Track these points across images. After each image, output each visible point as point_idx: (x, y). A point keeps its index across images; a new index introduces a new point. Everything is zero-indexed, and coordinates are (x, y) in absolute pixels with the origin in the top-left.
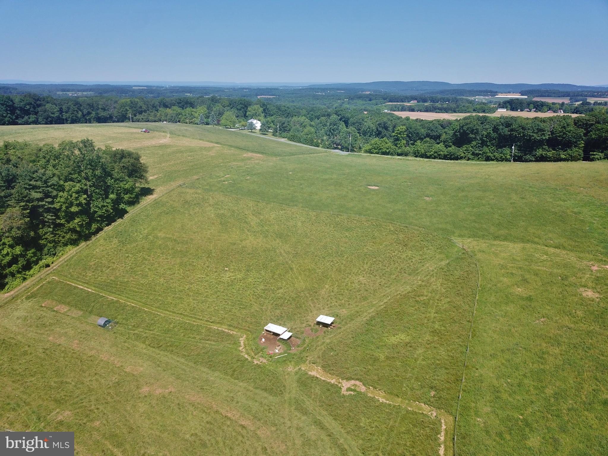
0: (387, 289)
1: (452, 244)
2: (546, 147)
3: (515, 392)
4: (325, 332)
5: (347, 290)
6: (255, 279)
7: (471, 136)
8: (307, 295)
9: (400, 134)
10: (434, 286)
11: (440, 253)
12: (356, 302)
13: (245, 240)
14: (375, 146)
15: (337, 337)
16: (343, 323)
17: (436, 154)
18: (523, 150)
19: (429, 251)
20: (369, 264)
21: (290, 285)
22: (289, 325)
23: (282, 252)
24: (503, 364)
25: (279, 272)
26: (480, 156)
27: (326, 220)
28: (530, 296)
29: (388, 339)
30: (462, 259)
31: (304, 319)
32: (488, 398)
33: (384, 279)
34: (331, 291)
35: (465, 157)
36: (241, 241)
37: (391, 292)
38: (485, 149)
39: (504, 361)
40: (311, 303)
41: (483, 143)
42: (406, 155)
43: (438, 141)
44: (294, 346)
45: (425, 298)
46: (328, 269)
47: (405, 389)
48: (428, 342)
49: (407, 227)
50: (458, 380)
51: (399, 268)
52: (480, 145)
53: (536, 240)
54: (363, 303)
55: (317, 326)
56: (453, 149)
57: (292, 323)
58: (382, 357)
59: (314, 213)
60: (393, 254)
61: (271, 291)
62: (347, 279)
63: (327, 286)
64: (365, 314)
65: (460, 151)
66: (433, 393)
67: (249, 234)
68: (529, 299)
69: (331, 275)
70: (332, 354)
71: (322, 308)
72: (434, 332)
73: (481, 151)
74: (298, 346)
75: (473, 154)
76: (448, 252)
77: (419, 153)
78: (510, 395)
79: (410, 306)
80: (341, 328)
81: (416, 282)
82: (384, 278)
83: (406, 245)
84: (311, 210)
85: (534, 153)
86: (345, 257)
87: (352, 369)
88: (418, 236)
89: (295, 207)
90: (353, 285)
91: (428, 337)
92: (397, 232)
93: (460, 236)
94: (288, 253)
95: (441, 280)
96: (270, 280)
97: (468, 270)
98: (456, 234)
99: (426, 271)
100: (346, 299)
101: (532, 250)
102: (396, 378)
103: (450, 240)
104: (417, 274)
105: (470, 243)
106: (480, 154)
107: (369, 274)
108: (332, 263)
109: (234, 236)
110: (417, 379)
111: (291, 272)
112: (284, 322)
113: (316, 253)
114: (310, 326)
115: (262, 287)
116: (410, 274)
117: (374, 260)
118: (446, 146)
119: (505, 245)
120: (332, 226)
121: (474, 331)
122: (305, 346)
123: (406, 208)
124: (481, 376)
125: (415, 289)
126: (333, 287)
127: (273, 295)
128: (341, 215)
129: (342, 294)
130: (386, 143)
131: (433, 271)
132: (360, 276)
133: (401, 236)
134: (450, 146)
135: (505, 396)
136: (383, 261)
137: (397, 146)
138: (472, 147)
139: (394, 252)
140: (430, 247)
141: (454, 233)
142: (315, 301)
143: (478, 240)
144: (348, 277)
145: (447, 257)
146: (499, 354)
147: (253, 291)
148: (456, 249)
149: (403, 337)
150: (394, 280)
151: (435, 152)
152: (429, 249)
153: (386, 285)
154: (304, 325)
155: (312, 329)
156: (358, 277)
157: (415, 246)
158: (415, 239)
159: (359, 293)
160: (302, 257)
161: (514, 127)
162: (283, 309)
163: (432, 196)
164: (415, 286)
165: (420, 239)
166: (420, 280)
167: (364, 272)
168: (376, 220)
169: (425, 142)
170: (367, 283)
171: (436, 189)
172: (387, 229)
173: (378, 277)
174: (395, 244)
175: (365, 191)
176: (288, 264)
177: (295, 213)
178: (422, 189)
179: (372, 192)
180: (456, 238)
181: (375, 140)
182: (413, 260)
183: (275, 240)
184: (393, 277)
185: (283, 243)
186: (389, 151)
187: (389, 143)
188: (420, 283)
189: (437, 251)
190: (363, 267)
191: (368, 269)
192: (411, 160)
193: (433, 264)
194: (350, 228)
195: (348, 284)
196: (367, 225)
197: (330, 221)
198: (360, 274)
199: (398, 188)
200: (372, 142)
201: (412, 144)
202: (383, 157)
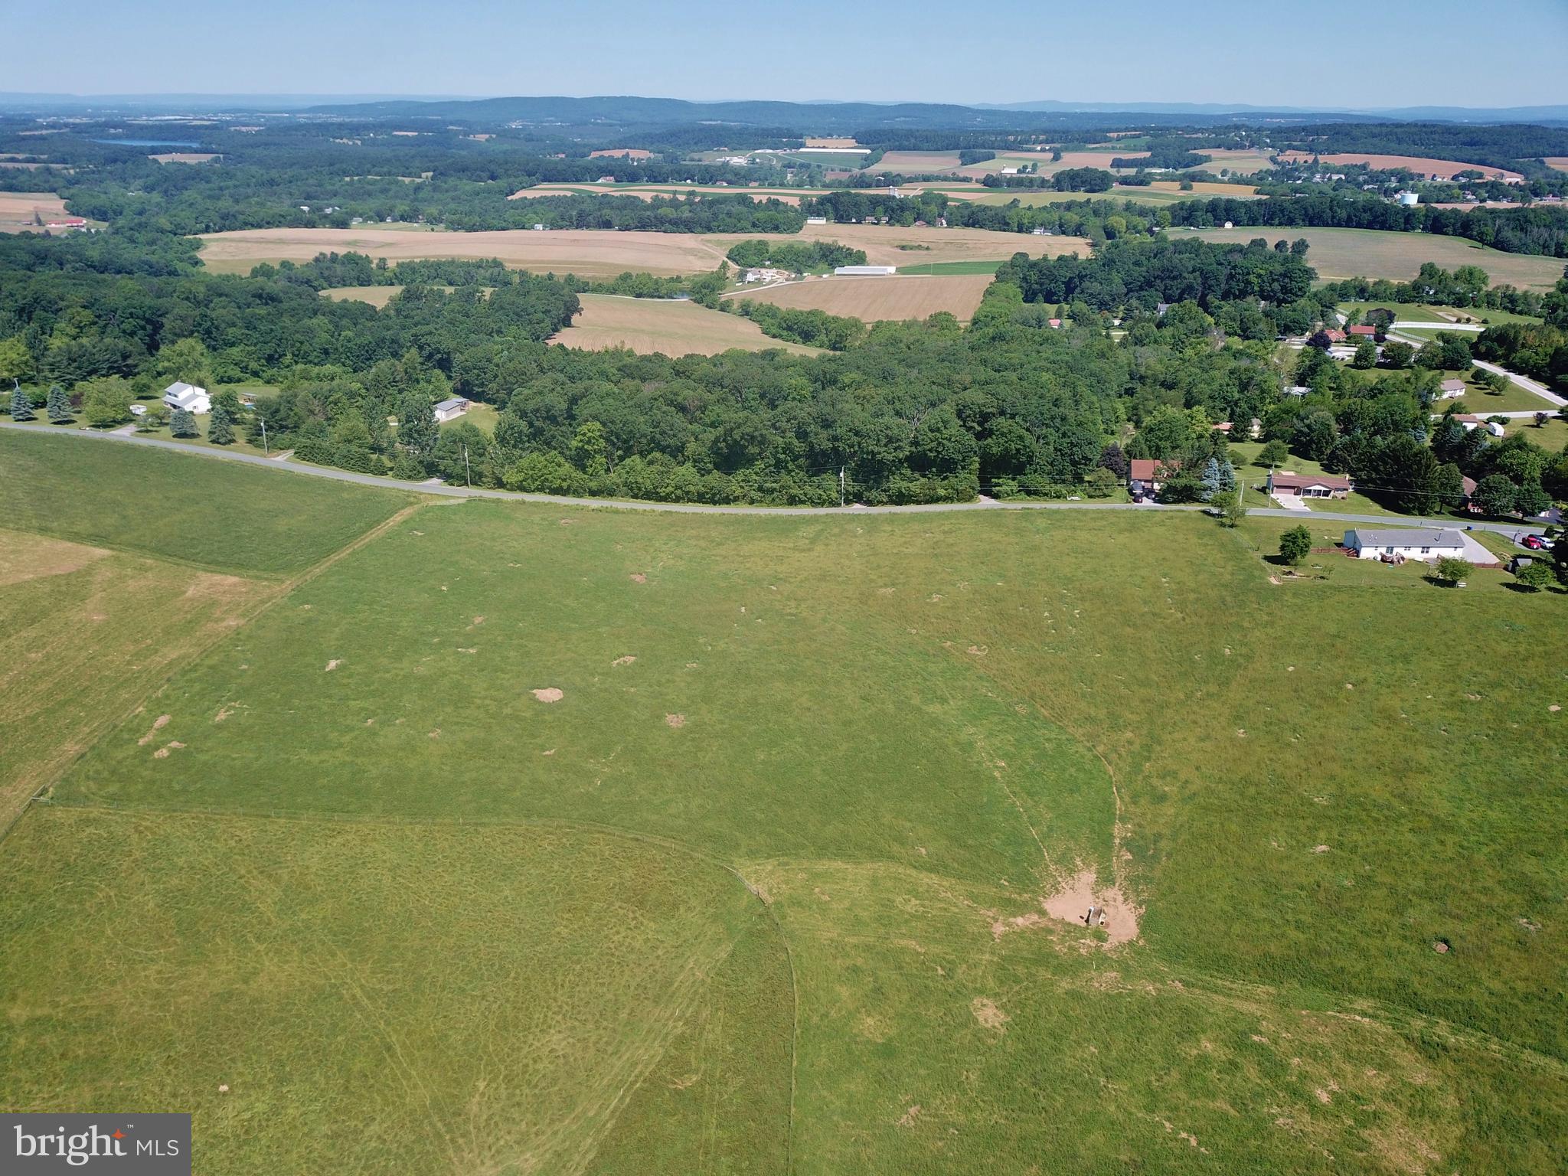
0: (613, 1060)
1: (734, 886)
2: (908, 472)
5: (529, 1084)
6: (302, 1104)
7: (753, 450)
8: (439, 1125)
9: (589, 442)
10: (710, 1036)
11: (715, 918)
12: (552, 1122)
13: (255, 973)
14: (531, 472)
17: (679, 492)
18: (865, 481)
19: (690, 915)
20: (567, 984)
21: (393, 1103)
23: (358, 992)
25: (359, 1065)
26: (775, 494)
27: (451, 847)
28: (890, 1040)
30: (759, 934)
33: (606, 1029)
34: (492, 1099)
35: (744, 496)
36: (246, 982)
37: (623, 1067)
38: (785, 478)
40: (451, 1153)
41: (779, 465)
42: (610, 493)
43: (680, 458)
45: (694, 1078)
46: (478, 1026)
49: (637, 840)
51: (633, 984)
52: (772, 469)
53: (896, 848)
54: (566, 1122)
56: (715, 478)
59: (418, 828)
60: (615, 938)
61: (350, 1137)
62: (525, 1050)
63: (481, 1085)
64: (577, 1158)
65: (734, 484)
67: (261, 947)
68: (887, 1051)
69: (486, 1046)
73: (775, 482)
75: (760, 489)
76: (729, 913)
77: (640, 489)
79: (666, 1113)
81: (671, 1023)
82: (605, 1023)
83: (641, 904)
84: (407, 819)
85: (885, 486)
88: (665, 869)
89: (368, 817)
90: (540, 1066)
92: (618, 863)
93: (752, 854)
94: (373, 994)
95: (720, 1014)
96: (341, 1101)
97: (771, 971)
98: (743, 849)
99: (689, 983)
100: (529, 1117)
101: (889, 884)
103: (730, 874)
104: (672, 997)
105: (772, 873)
106: (775, 489)
107: (571, 1018)
108: (485, 1004)
109: (223, 967)
111: (389, 1060)
113: (441, 979)
115: (325, 1129)
116: (656, 1002)
117: (578, 967)
118: (703, 472)
119: (838, 871)
120: (467, 867)
123: (631, 768)
125: (673, 1052)
126: (495, 1086)
127: (357, 1149)
128: (484, 825)
129: (519, 1104)
130: (559, 465)
131: (703, 982)
132: (552, 1031)
133: (629, 873)
134: (709, 472)
136: (595, 969)
137: (586, 473)
138: (756, 473)
139: (618, 933)
141: (737, 846)
142: (460, 1141)
143: (787, 864)
144: (525, 1042)
145: (730, 932)
147: (306, 1147)
148: (745, 901)
150: (625, 1026)
151: (677, 488)
152: (689, 908)
153: (610, 1049)
156: (547, 1038)
157: (660, 904)
158: (657, 882)
160: (409, 1001)
161: (839, 430)
163: (684, 709)
164: (670, 1039)
165: (669, 878)
166: (680, 1018)
167: (559, 1018)
168: (570, 828)
169: (651, 463)
170: (569, 1050)
171: (689, 679)
172: (595, 856)
173: (590, 1026)
174: (618, 904)
175: (528, 714)
176: (376, 1034)
177: (370, 837)
178: (659, 684)
179: (548, 717)
180: (742, 860)
181: (532, 459)
182: (660, 952)
183: (334, 955)
184: (623, 1015)
185: (353, 961)
186: (569, 487)
187: (567, 465)
188: (678, 1031)
189: (707, 915)
190: (555, 1000)
191: (567, 1004)
192: (623, 513)
193: (702, 959)
194: (511, 868)
195: (527, 1065)
196: (550, 848)
197: (460, 849)
198: (550, 1027)
199: (606, 690)
200: (524, 463)
201: (622, 458)
202: (557, 506)
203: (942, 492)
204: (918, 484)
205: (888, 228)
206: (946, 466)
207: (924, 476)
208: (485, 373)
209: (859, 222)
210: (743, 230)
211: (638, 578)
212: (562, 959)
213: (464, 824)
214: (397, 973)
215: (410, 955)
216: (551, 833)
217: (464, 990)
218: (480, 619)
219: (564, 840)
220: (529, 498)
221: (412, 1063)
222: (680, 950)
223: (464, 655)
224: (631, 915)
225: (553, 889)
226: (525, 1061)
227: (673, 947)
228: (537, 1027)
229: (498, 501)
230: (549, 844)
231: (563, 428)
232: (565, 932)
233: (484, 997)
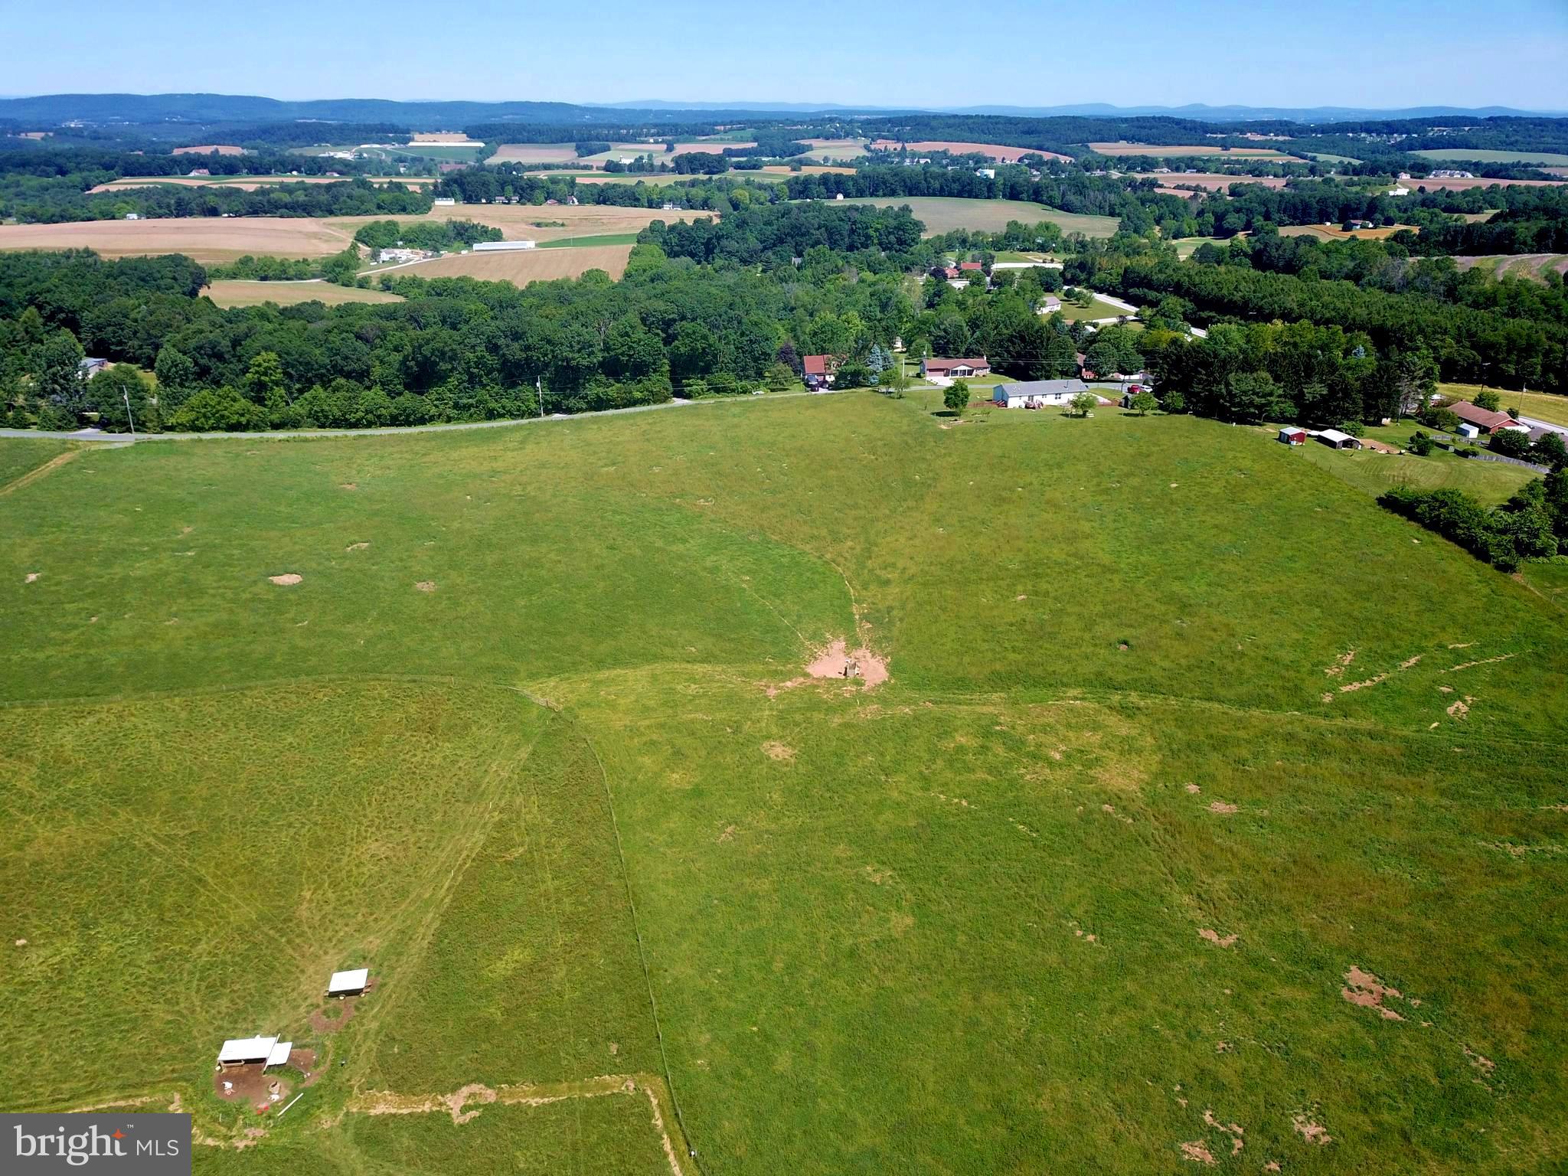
0: (437, 852)
1: (522, 703)
2: (603, 378)
3: (733, 990)
4: (357, 1009)
5: (356, 885)
6: (116, 941)
7: (444, 366)
8: (271, 932)
9: (265, 374)
10: (528, 816)
11: (509, 730)
12: (388, 909)
13: (29, 840)
14: (203, 410)
15: (388, 1007)
16: (385, 971)
17: (370, 416)
18: (561, 389)
19: (483, 731)
20: (374, 803)
21: (217, 923)
22: (267, 1025)
23: (151, 840)
24: (700, 944)
25: (170, 900)
26: (472, 410)
27: (219, 711)
28: (697, 785)
29: (491, 972)
30: (556, 733)
31: (295, 994)
32: (700, 1016)
33: (422, 831)
34: (321, 903)
35: (440, 415)
36: (20, 849)
37: (448, 857)
38: (481, 394)
39: (701, 939)
40: (290, 951)
41: (473, 380)
42: (295, 424)
43: (367, 383)
44: (306, 1067)
45: (521, 850)
46: (290, 849)
47: (566, 1062)
48: (569, 949)
49: (415, 681)
50: (646, 1005)
51: (441, 793)
52: (466, 385)
53: (668, 651)
54: (403, 907)
55: (333, 1001)
56: (407, 399)
57: (273, 1017)
58: (499, 1017)
59: (177, 700)
60: (414, 760)
61: (178, 958)
62: (345, 860)
63: (307, 895)
64: (422, 930)
65: (427, 403)
66: (614, 1048)
67: (29, 818)
68: (698, 792)
69: (304, 863)
70: (396, 1050)
71: (321, 952)
72: (569, 923)
73: (471, 397)
74: (316, 1064)
75: (456, 406)
76: (522, 723)
77: (326, 417)
78: (729, 997)
79: (501, 879)
80: (385, 984)
81: (487, 816)
82: (421, 827)
83: (432, 730)
84: (163, 694)
85: (582, 393)
86: (315, 803)
87: (453, 1064)
88: (449, 700)
89: (118, 697)
90: (365, 870)
91: (561, 939)
92: (399, 702)
93: (533, 676)
94: (169, 840)
95: (534, 798)
96: (159, 931)
97: (574, 757)
98: (523, 674)
99: (497, 782)
100: (364, 910)
101: (668, 678)
102: (542, 1047)
103: (516, 694)
104: (482, 796)
105: (555, 687)
106: (472, 405)
107: (385, 828)
108: (292, 831)
110: (578, 1033)
111: (202, 890)
112: (253, 1021)
113: (240, 817)
114: (318, 1006)
115: (148, 956)
116: (467, 802)
117: (382, 788)
118: (392, 394)
119: (619, 676)
120: (242, 725)
121: (633, 892)
122: (330, 1057)
123: (392, 627)
124: (676, 980)
125: (495, 835)
126: (321, 892)
127: (188, 966)
128: (250, 688)
129: (351, 902)
130: (234, 400)
131: (510, 779)
132: (369, 841)
133: (413, 709)
134: (400, 394)
135: (722, 1003)
136: (400, 787)
137: (265, 406)
138: (450, 391)
139: (415, 755)
140: (484, 721)
141: (517, 672)
142: (297, 941)
143: (569, 679)
144: (343, 854)
145: (527, 737)
146: (688, 927)
147: (131, 975)
148: (535, 712)
149: (517, 955)
150: (441, 825)
151: (367, 412)
152: (482, 726)
153: (432, 846)
154: (302, 1010)
155: (325, 1012)
156: (365, 847)
157: (451, 727)
158: (444, 710)
159: (386, 884)
160: (211, 840)
161: (530, 340)
162: (233, 991)
163: (433, 577)
164: (489, 826)
165: (455, 707)
166: (494, 810)
167: (374, 829)
168: (342, 680)
169: (336, 390)
170: (390, 853)
171: (432, 553)
172: (375, 699)
173: (406, 831)
174: (408, 734)
175: (271, 597)
176: (183, 871)
177: (126, 713)
178: (401, 560)
179: (291, 597)
180: (524, 683)
181: (201, 396)
182: (460, 764)
183: (115, 814)
184: (438, 817)
185: (139, 815)
186: (248, 421)
187: (243, 400)
188: (497, 819)
189: (501, 728)
190: (365, 816)
191: (378, 817)
192: (313, 440)
193: (504, 762)
194: (290, 719)
195: (351, 871)
196: (326, 699)
197: (230, 711)
198: (366, 838)
199: (347, 570)
200: (194, 400)
201: (301, 391)
202: (237, 440)
203: (638, 395)
204: (614, 390)
205: (519, 206)
206: (640, 370)
207: (619, 381)
208: (123, 330)
209: (489, 202)
210: (366, 212)
211: (349, 487)
212: (364, 784)
213: (228, 691)
214: (190, 818)
215: (200, 804)
216: (324, 687)
217: (267, 823)
218: (190, 529)
219: (340, 691)
220: (205, 436)
221: (229, 887)
222: (481, 760)
223: (182, 557)
224: (424, 741)
225: (337, 731)
226: (348, 868)
227: (472, 758)
228: (352, 839)
229: (171, 441)
230: (325, 695)
231: (231, 366)
232: (360, 763)
233: (290, 825)
